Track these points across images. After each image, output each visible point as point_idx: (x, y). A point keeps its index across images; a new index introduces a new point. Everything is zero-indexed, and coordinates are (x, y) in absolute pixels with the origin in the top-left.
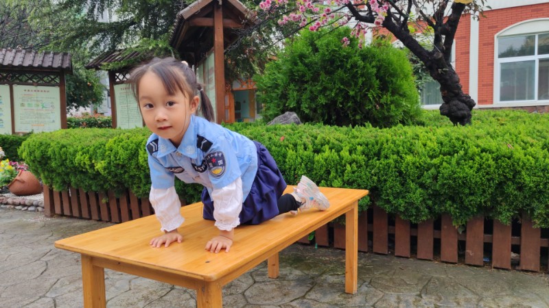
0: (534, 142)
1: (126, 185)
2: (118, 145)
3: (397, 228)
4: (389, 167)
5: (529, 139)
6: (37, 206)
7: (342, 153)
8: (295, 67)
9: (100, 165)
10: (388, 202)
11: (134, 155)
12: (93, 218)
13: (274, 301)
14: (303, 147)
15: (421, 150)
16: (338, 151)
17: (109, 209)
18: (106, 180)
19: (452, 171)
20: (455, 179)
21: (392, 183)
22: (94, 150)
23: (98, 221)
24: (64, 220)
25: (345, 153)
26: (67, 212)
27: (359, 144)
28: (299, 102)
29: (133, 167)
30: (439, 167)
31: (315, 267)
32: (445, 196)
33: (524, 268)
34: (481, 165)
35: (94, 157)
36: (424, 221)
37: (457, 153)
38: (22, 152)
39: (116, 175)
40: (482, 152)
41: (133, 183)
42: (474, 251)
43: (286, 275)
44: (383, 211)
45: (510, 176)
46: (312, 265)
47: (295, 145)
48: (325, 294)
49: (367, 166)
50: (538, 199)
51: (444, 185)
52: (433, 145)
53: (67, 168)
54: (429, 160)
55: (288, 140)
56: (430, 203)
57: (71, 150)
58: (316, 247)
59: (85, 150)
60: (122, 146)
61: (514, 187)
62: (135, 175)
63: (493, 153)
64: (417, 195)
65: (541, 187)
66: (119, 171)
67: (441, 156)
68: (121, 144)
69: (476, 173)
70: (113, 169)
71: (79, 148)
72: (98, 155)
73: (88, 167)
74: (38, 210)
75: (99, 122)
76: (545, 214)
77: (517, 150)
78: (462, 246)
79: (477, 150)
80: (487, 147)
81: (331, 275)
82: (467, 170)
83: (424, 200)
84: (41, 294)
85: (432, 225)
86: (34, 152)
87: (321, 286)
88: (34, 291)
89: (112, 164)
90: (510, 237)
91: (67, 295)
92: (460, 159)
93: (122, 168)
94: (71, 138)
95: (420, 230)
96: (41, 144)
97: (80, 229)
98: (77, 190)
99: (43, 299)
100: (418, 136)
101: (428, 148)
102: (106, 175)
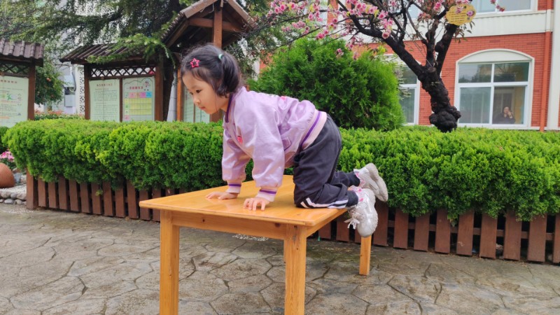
0: (520, 146)
1: (127, 177)
2: (123, 135)
3: (396, 221)
4: (395, 164)
5: (516, 143)
6: (15, 199)
7: (351, 151)
8: (291, 73)
9: (101, 155)
10: (392, 196)
11: (141, 146)
12: (83, 211)
15: (424, 150)
16: (349, 148)
17: (102, 202)
18: (105, 171)
19: (452, 169)
20: (454, 175)
21: (398, 179)
22: (97, 139)
23: (88, 214)
24: (48, 213)
26: (52, 204)
27: (366, 144)
29: (137, 158)
30: (440, 165)
31: (324, 255)
32: (444, 192)
33: (507, 257)
34: (477, 164)
35: (95, 147)
36: (423, 214)
37: (456, 153)
38: (7, 140)
39: (118, 166)
40: (478, 152)
41: (135, 175)
42: (465, 243)
45: (501, 174)
46: (321, 254)
48: (341, 275)
50: (522, 195)
51: (444, 181)
52: (433, 146)
53: (62, 157)
54: (431, 159)
56: (430, 197)
57: (70, 139)
58: (319, 240)
59: (85, 139)
60: (128, 137)
61: (503, 184)
62: (139, 166)
63: (487, 154)
64: (420, 190)
65: (526, 184)
66: (121, 162)
67: (442, 155)
68: (127, 134)
69: (473, 171)
70: (116, 159)
71: (79, 136)
72: (101, 145)
73: (88, 157)
74: (16, 203)
76: (528, 208)
77: (508, 152)
78: (454, 238)
79: (474, 151)
80: (482, 149)
81: (341, 261)
82: (465, 168)
83: (425, 194)
84: (62, 274)
85: (428, 219)
86: (25, 139)
87: (335, 269)
88: (53, 272)
89: (115, 154)
90: (496, 230)
91: (90, 275)
92: (459, 159)
93: (125, 159)
94: (67, 126)
95: (417, 224)
96: (34, 131)
97: (72, 220)
98: (67, 181)
99: (66, 277)
100: (420, 139)
101: (430, 149)
102: (106, 166)
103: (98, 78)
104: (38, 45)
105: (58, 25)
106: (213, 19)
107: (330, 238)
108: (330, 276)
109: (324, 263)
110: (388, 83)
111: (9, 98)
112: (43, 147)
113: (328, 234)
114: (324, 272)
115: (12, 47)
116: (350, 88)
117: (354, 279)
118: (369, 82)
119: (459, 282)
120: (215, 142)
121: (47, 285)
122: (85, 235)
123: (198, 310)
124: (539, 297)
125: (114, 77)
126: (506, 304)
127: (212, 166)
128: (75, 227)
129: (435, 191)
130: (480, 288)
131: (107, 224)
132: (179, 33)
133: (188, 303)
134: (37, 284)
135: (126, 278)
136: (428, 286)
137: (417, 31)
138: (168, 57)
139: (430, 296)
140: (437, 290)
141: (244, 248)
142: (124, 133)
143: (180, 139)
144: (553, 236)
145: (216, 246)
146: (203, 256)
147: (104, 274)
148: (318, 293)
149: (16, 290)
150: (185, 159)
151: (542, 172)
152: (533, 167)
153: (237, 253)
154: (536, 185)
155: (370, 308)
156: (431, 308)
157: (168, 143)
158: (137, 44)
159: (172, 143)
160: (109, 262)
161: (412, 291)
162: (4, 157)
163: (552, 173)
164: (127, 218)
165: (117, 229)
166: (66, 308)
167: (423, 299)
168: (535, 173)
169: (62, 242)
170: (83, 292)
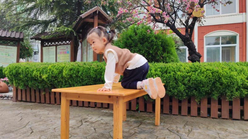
0: (226, 67)
3: (173, 103)
4: (171, 77)
5: (224, 66)
6: (8, 97)
7: (151, 71)
9: (44, 77)
10: (170, 91)
11: (61, 72)
12: (37, 102)
15: (184, 70)
17: (45, 98)
18: (46, 83)
19: (196, 78)
20: (197, 81)
21: (172, 83)
22: (42, 69)
23: (39, 103)
24: (22, 103)
26: (24, 99)
27: (158, 68)
29: (60, 77)
30: (190, 76)
31: (141, 118)
32: (193, 88)
33: (223, 118)
34: (207, 75)
35: (42, 73)
36: (184, 99)
37: (197, 71)
38: (5, 71)
39: (51, 81)
40: (207, 70)
42: (204, 112)
43: (129, 120)
44: (168, 95)
45: (217, 79)
46: (139, 117)
48: (147, 126)
49: (162, 77)
50: (228, 89)
51: (193, 83)
52: (188, 68)
53: (28, 78)
54: (186, 74)
56: (187, 91)
57: (31, 70)
58: (139, 112)
59: (38, 70)
60: (56, 68)
61: (219, 84)
62: (60, 81)
63: (211, 71)
64: (182, 88)
65: (229, 84)
66: (53, 79)
67: (191, 72)
68: (55, 67)
69: (205, 78)
70: (50, 78)
71: (35, 69)
72: (44, 72)
73: (39, 77)
74: (9, 99)
76: (231, 95)
77: (220, 69)
78: (199, 109)
79: (205, 70)
80: (209, 69)
81: (148, 120)
82: (201, 77)
83: (185, 90)
84: (24, 126)
85: (187, 101)
86: (12, 71)
87: (144, 123)
88: (20, 125)
89: (50, 76)
90: (217, 105)
91: (36, 126)
92: (199, 73)
93: (54, 78)
94: (30, 65)
95: (183, 103)
96: (16, 67)
97: (31, 105)
98: (30, 89)
99: (25, 128)
100: (181, 65)
101: (186, 69)
102: (47, 81)
103: (46, 46)
104: (21, 33)
105: (30, 24)
106: (94, 19)
107: (144, 111)
108: (142, 126)
109: (140, 121)
110: (170, 44)
111: (9, 55)
112: (20, 74)
113: (143, 109)
114: (139, 124)
115: (10, 34)
116: (153, 46)
117: (152, 127)
118: (162, 43)
119: (200, 128)
120: (93, 69)
121: (16, 131)
122: (36, 111)
124: (236, 134)
125: (53, 45)
126: (220, 136)
127: (92, 80)
128: (32, 108)
129: (189, 88)
130: (209, 130)
131: (47, 107)
132: (80, 25)
133: (77, 137)
134: (12, 130)
135: (51, 128)
136: (185, 130)
137: (180, 20)
138: (75, 35)
139: (186, 134)
140: (189, 131)
141: (105, 116)
142: (54, 67)
143: (78, 68)
144: (244, 107)
145: (93, 115)
146: (87, 119)
147: (42, 126)
148: (135, 132)
149: (2, 133)
150: (80, 77)
151: (235, 78)
152: (232, 76)
153: (101, 118)
154: (233, 84)
155: (158, 138)
157: (73, 71)
158: (62, 30)
159: (74, 70)
160: (45, 122)
162: (5, 79)
163: (241, 78)
164: (56, 104)
165: (51, 109)
167: (182, 135)
168: (233, 78)
169: (26, 114)
170: (31, 133)
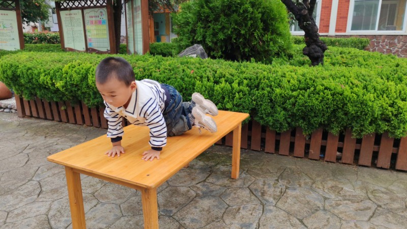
1: (79, 98)
2: (72, 70)
3: (267, 134)
4: (264, 96)
6: (11, 109)
7: (233, 85)
8: (202, 10)
9: (59, 84)
10: (262, 118)
11: (85, 78)
12: (55, 119)
13: (186, 183)
14: (206, 79)
15: (287, 85)
16: (230, 83)
17: (67, 114)
18: (64, 95)
19: (305, 101)
20: (306, 106)
21: (265, 107)
22: (54, 72)
23: (58, 121)
25: (235, 85)
28: (204, 37)
29: (84, 86)
30: (296, 98)
31: (213, 159)
32: (299, 117)
33: (344, 162)
34: (323, 98)
35: (54, 78)
36: (284, 131)
37: (309, 88)
39: (72, 91)
40: (325, 89)
41: (84, 98)
42: (315, 151)
43: (193, 165)
44: (258, 123)
45: (340, 106)
46: (211, 158)
47: (201, 77)
48: (218, 179)
49: (249, 95)
50: (356, 121)
51: (299, 109)
52: (294, 82)
53: (33, 85)
54: (290, 93)
55: (196, 73)
56: (289, 120)
57: (36, 72)
59: (46, 72)
60: (75, 71)
61: (342, 113)
62: (86, 92)
63: (332, 90)
64: (281, 115)
65: (359, 114)
66: (74, 89)
67: (299, 90)
68: (74, 69)
69: (320, 103)
70: (69, 87)
71: (42, 70)
72: (57, 77)
73: (50, 85)
74: (12, 112)
75: (48, 37)
76: (360, 130)
77: (347, 89)
78: (307, 147)
79: (321, 88)
80: (329, 86)
81: (223, 165)
82: (314, 101)
83: (285, 118)
84: (29, 179)
85: (290, 134)
86: (6, 71)
87: (216, 173)
88: (24, 176)
89: (68, 83)
90: (337, 142)
91: (47, 179)
92: (311, 93)
93: (76, 87)
95: (282, 137)
96: (12, 65)
97: (47, 127)
98: (41, 101)
99: (31, 182)
101: (291, 84)
102: (64, 91)
103: (65, 9)
107: (221, 143)
108: (211, 180)
110: (278, 16)
111: (4, 27)
112: (19, 76)
114: (207, 175)
116: (247, 21)
117: (226, 182)
121: (17, 189)
122: (52, 142)
123: (110, 212)
124: (353, 199)
125: (77, 8)
126: (326, 206)
128: (48, 133)
130: (313, 191)
131: (70, 130)
136: (276, 190)
139: (274, 199)
140: (281, 193)
144: (379, 148)
147: (57, 178)
148: (197, 195)
151: (371, 105)
152: (365, 102)
154: (366, 115)
155: (228, 210)
156: (271, 211)
161: (263, 194)
163: (380, 105)
164: (85, 125)
165: (75, 135)
166: (24, 209)
167: (268, 201)
168: (366, 105)
169: (36, 149)
170: (39, 195)
